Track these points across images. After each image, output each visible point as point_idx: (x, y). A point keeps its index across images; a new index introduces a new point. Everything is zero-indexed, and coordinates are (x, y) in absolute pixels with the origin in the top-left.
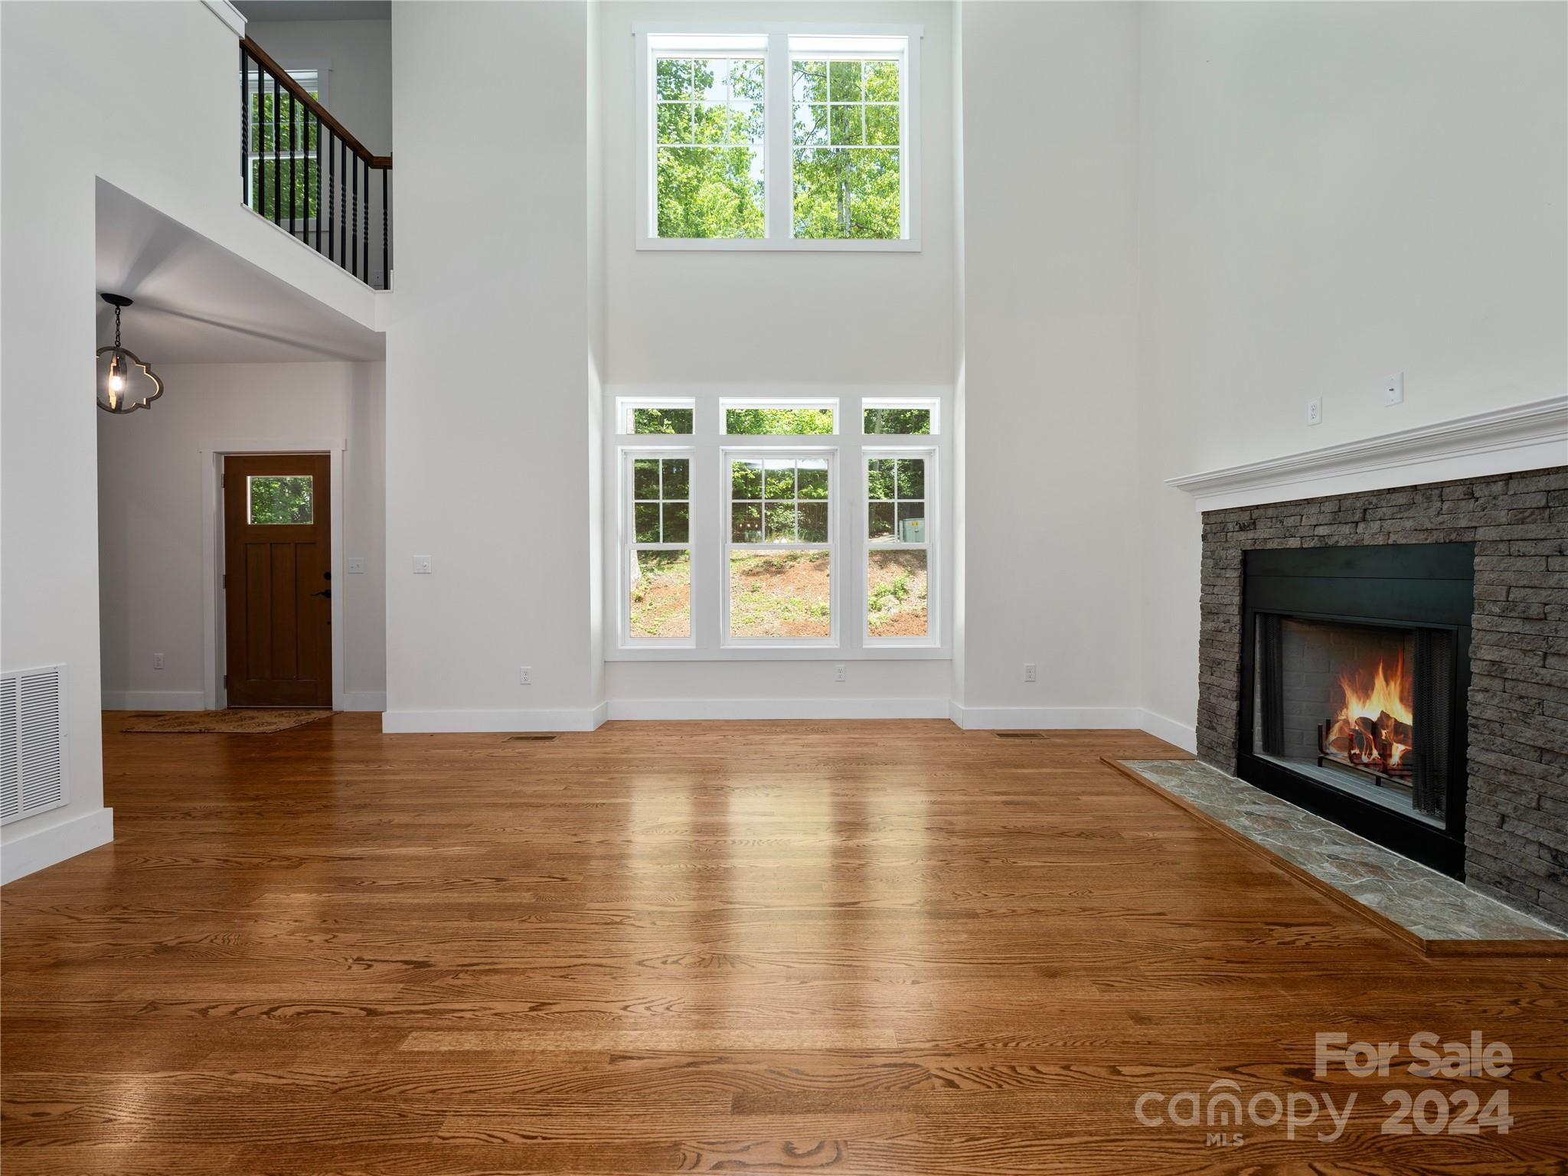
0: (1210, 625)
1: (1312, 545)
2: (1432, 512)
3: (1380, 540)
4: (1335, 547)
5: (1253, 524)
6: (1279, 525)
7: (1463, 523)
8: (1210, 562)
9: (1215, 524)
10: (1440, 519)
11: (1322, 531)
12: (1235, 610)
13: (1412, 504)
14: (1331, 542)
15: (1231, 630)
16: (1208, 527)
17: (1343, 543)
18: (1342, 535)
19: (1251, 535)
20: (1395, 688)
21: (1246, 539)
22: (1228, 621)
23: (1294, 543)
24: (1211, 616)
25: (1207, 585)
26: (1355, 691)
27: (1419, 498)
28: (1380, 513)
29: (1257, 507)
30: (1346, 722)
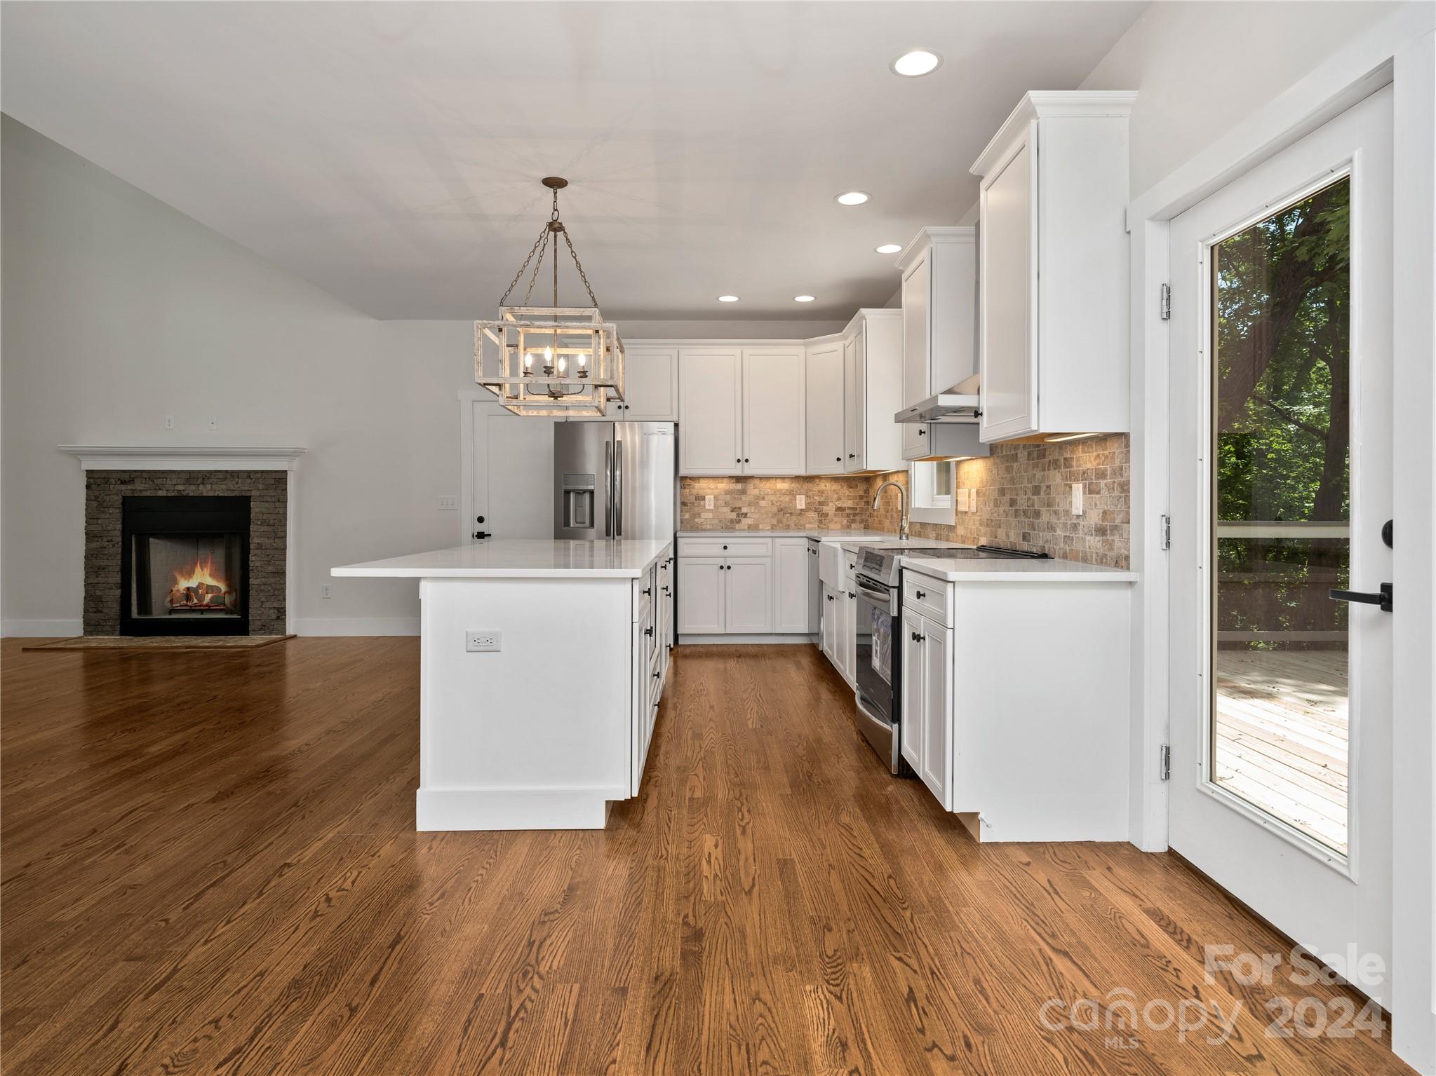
0: (94, 545)
1: (173, 494)
2: (234, 482)
3: (211, 494)
4: (187, 497)
5: (131, 481)
6: (150, 482)
7: (247, 488)
8: (95, 504)
9: (96, 481)
10: (238, 485)
11: (180, 488)
12: (118, 533)
13: (225, 479)
14: (185, 494)
15: (114, 546)
16: (92, 481)
17: (192, 494)
18: (191, 491)
19: (130, 487)
20: (207, 571)
21: (127, 490)
22: (112, 540)
23: (161, 493)
24: (95, 539)
25: (90, 518)
27: (229, 476)
28: (211, 481)
29: (135, 471)
30: (178, 591)
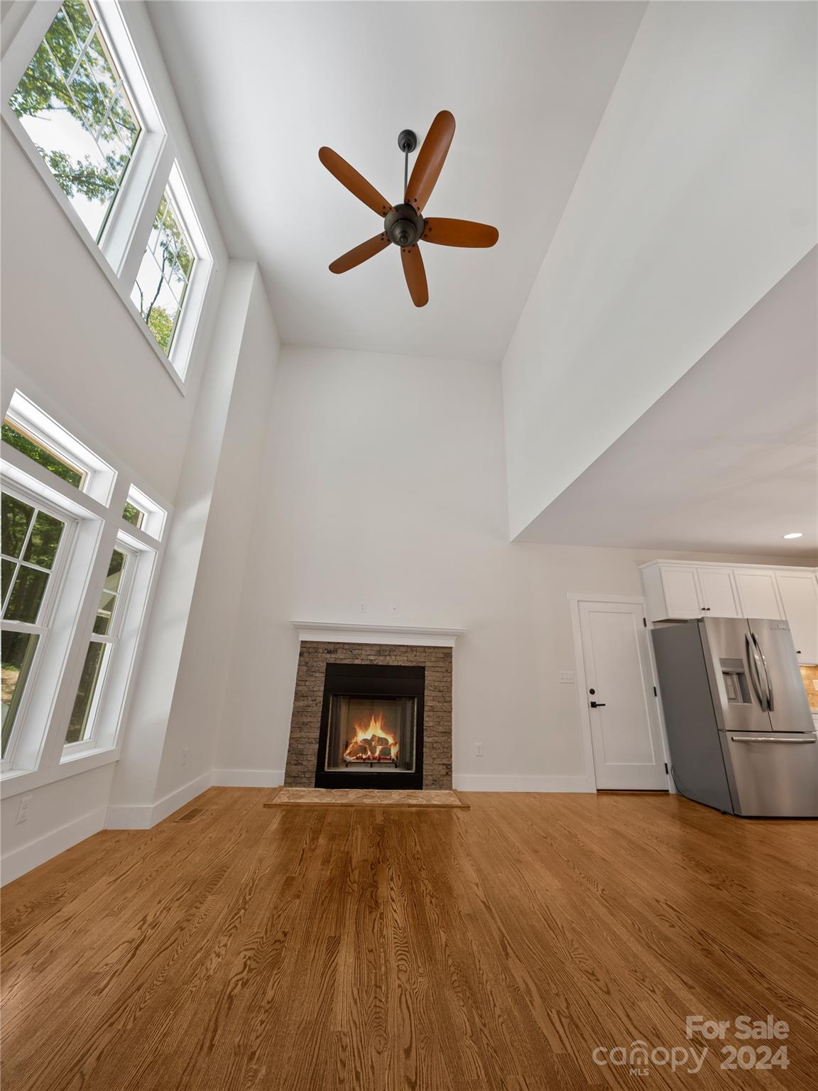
0: (301, 703)
1: (366, 663)
2: (413, 655)
3: (395, 664)
4: (376, 666)
5: (335, 651)
6: (350, 653)
7: (422, 660)
8: (305, 668)
9: (308, 649)
10: (415, 658)
11: (372, 658)
12: (321, 694)
13: (406, 652)
14: (375, 663)
15: (316, 704)
16: (304, 649)
17: (380, 663)
18: (381, 661)
19: (333, 656)
20: (378, 724)
21: (331, 658)
22: (315, 700)
23: (357, 662)
24: (302, 698)
25: (300, 681)
26: (361, 728)
27: (409, 650)
28: (395, 653)
29: (338, 643)
30: (356, 743)
